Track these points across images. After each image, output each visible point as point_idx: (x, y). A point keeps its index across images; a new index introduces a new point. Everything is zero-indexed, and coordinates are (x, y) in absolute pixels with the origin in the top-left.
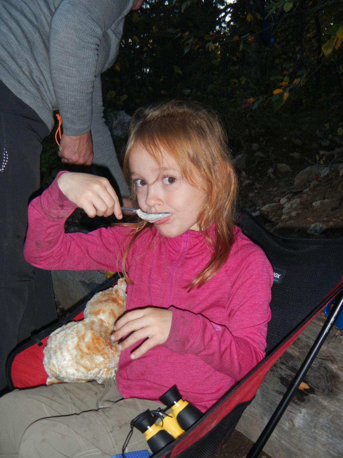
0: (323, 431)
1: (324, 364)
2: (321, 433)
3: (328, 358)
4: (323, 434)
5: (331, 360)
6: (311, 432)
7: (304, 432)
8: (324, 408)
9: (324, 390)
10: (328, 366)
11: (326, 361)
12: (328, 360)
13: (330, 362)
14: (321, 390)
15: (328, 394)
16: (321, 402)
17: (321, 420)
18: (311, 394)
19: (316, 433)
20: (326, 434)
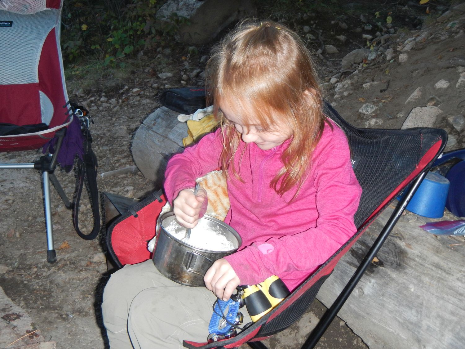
0: (390, 300)
1: (392, 240)
2: (388, 301)
3: (397, 235)
4: (391, 302)
5: (399, 238)
6: (379, 300)
7: (373, 299)
8: (393, 279)
9: (392, 264)
10: (396, 243)
11: (394, 238)
12: (396, 237)
13: (398, 239)
14: (389, 264)
15: (396, 267)
16: (389, 275)
17: (389, 290)
18: (381, 266)
19: (384, 301)
20: (393, 302)
